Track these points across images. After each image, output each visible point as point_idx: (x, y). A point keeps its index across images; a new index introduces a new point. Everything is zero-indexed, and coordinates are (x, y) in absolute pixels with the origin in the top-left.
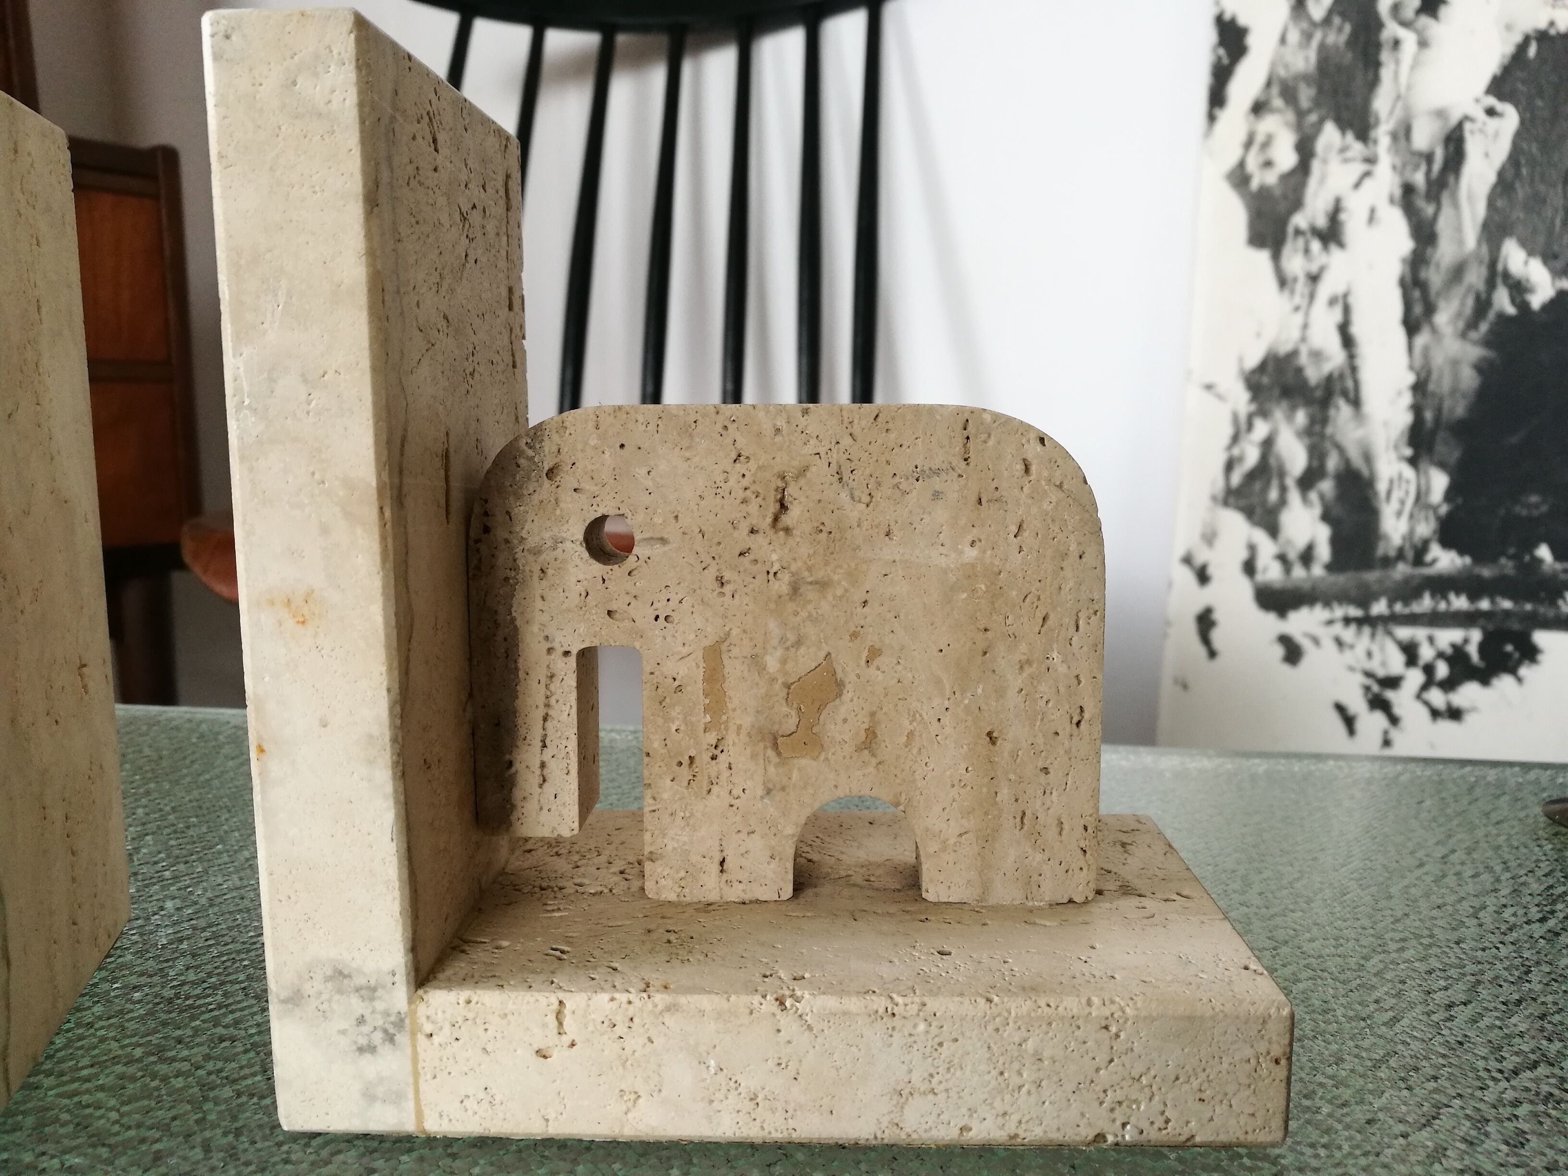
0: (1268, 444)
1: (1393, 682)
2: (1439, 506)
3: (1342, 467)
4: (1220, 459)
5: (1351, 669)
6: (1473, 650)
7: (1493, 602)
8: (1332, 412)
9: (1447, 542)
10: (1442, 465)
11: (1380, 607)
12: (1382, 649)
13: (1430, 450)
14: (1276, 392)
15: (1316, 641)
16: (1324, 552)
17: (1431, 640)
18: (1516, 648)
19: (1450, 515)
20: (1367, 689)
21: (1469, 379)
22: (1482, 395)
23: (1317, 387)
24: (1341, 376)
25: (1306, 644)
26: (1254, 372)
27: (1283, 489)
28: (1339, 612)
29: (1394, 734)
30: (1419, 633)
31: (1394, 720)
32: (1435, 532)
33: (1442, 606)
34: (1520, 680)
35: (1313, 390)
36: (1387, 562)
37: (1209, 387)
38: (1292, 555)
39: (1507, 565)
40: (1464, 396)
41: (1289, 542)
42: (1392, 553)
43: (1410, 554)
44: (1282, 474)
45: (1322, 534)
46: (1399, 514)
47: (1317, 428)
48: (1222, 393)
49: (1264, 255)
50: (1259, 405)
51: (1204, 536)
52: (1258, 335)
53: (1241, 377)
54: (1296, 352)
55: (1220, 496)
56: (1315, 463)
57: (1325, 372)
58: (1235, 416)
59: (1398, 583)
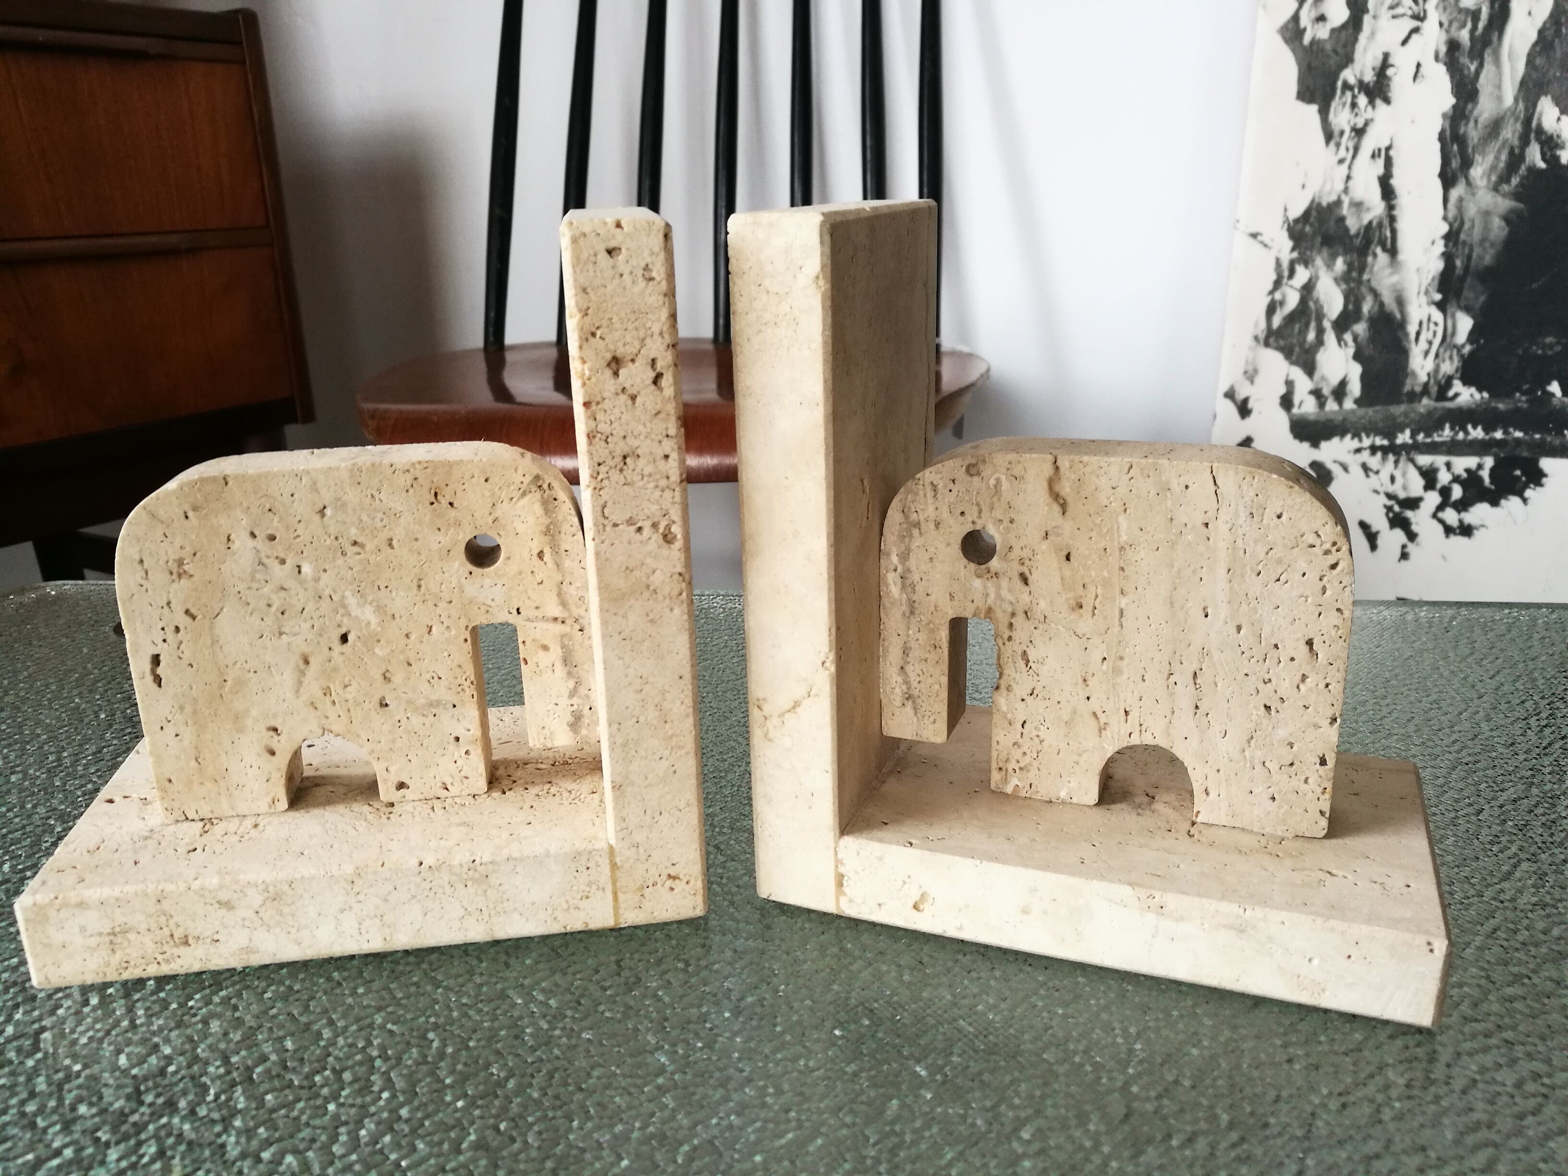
0: (1308, 289)
1: (1413, 503)
2: (1463, 346)
3: (1376, 309)
4: (1267, 300)
5: (1376, 492)
6: (1485, 474)
7: (1506, 432)
8: (1370, 259)
9: (1466, 382)
10: (1468, 310)
11: (1404, 438)
12: (1404, 475)
13: (1458, 295)
14: (1319, 239)
15: (1345, 469)
16: (1355, 388)
17: (1448, 465)
18: (1523, 474)
19: (1472, 353)
20: (1389, 509)
21: (1498, 228)
22: (1510, 242)
23: (1357, 235)
24: (1380, 225)
25: (1336, 470)
26: (1296, 221)
27: (1320, 331)
28: (1367, 442)
29: (1411, 548)
30: (1439, 460)
31: (1412, 536)
32: (1457, 371)
33: (1461, 436)
34: (1525, 501)
35: (1351, 238)
36: (1414, 397)
37: (1254, 236)
38: (1326, 391)
39: (1521, 400)
40: (1492, 245)
41: (1323, 378)
42: (1418, 389)
43: (1434, 390)
44: (1320, 317)
45: (1355, 371)
46: (1426, 353)
47: (1354, 274)
48: (1267, 241)
49: (1314, 108)
50: (1300, 253)
51: (1245, 373)
52: (1303, 186)
53: (1286, 226)
54: (1338, 203)
55: (1262, 336)
56: (1351, 307)
57: (1365, 222)
58: (1278, 262)
59: (1422, 416)
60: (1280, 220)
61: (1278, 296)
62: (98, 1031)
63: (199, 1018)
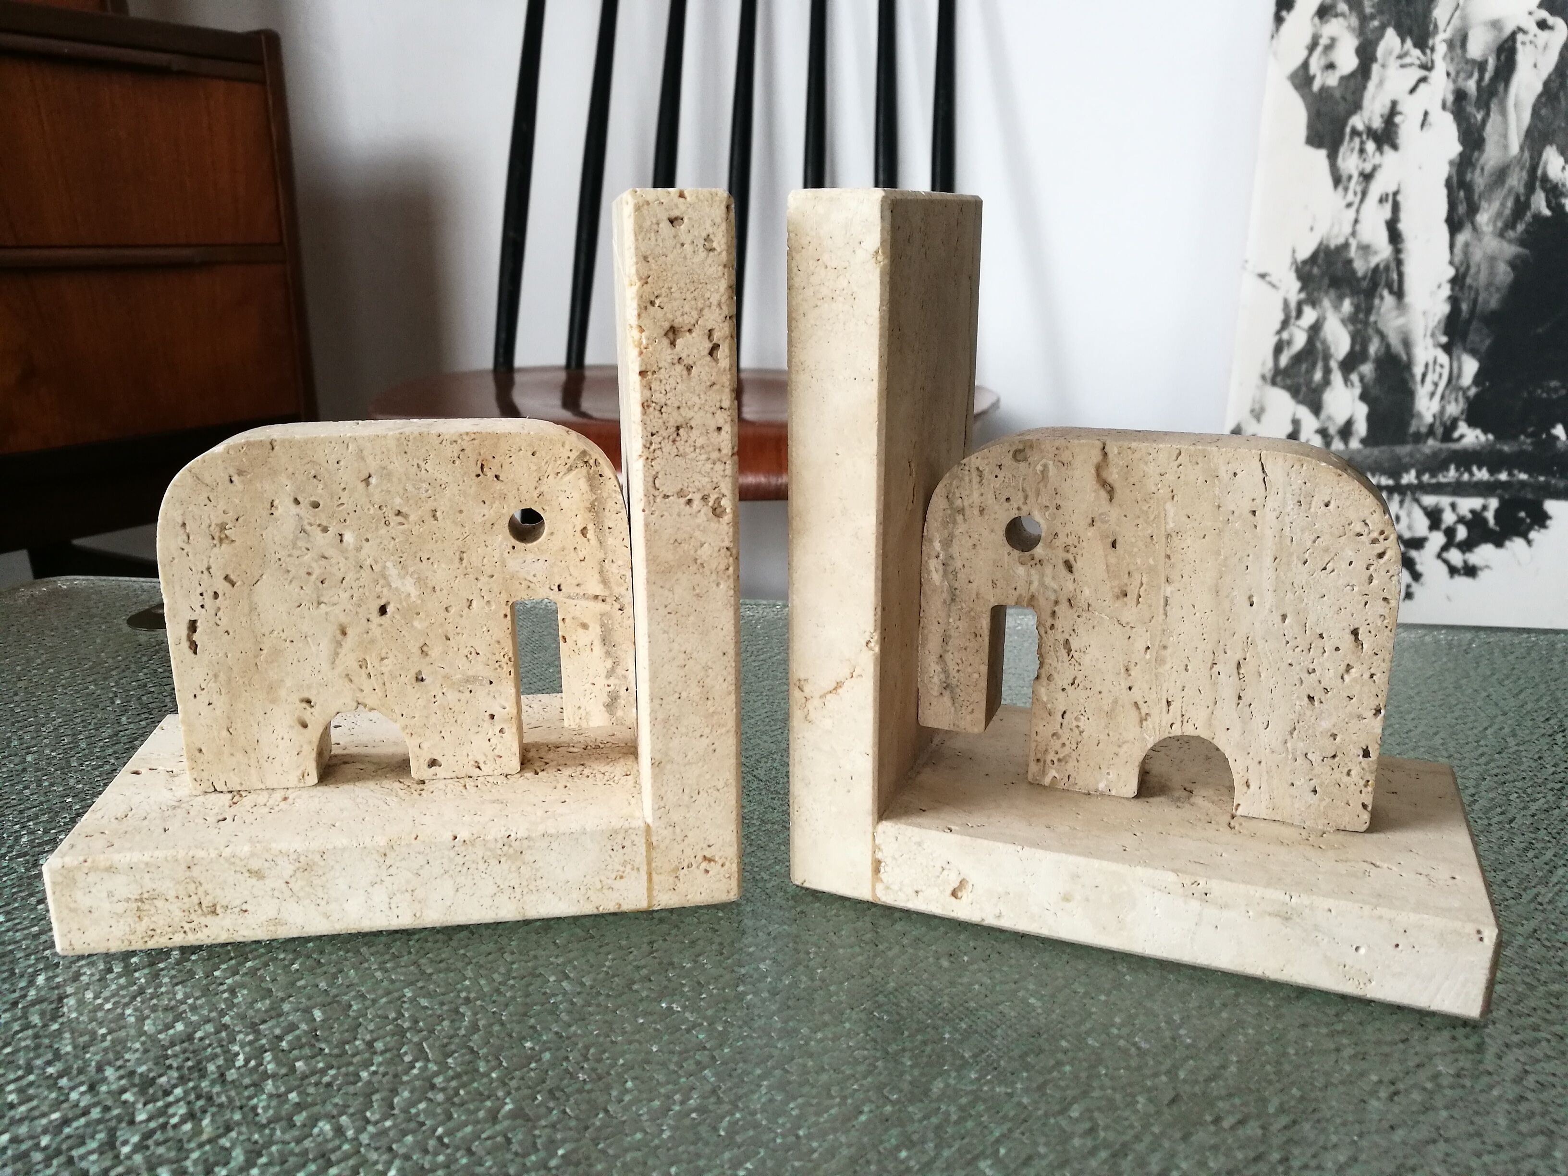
0: (1315, 329)
1: (1418, 543)
2: (1468, 388)
3: (1383, 350)
4: (1273, 340)
6: (1490, 515)
7: (1510, 474)
8: (1377, 301)
9: (1472, 423)
10: (1474, 353)
11: (1409, 478)
12: (1409, 514)
13: (1464, 337)
14: (1326, 281)
16: (1361, 428)
17: (1453, 506)
18: (1528, 515)
19: (1477, 396)
21: (1504, 274)
22: (1516, 289)
23: (1364, 278)
24: (1387, 268)
26: (1305, 262)
27: (1327, 371)
29: (1415, 588)
30: (1444, 501)
31: (1416, 576)
32: (1462, 413)
33: (1466, 477)
34: (1529, 542)
35: (1358, 280)
36: (1419, 438)
37: (1263, 276)
38: (1332, 430)
39: (1526, 442)
40: (1498, 289)
41: (1329, 418)
42: (1424, 430)
43: (1439, 431)
44: (1327, 357)
45: (1361, 411)
46: (1432, 395)
47: (1361, 316)
48: (1275, 282)
49: (1322, 154)
50: (1308, 294)
51: (1252, 411)
52: (1312, 229)
53: (1294, 268)
54: (1346, 246)
55: (1269, 375)
56: (1357, 348)
57: (1372, 264)
58: (1286, 303)
59: (1427, 456)
60: (1288, 261)
61: (1285, 335)
62: (124, 997)
63: (225, 987)
